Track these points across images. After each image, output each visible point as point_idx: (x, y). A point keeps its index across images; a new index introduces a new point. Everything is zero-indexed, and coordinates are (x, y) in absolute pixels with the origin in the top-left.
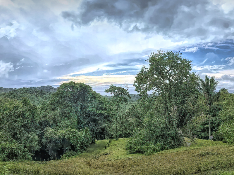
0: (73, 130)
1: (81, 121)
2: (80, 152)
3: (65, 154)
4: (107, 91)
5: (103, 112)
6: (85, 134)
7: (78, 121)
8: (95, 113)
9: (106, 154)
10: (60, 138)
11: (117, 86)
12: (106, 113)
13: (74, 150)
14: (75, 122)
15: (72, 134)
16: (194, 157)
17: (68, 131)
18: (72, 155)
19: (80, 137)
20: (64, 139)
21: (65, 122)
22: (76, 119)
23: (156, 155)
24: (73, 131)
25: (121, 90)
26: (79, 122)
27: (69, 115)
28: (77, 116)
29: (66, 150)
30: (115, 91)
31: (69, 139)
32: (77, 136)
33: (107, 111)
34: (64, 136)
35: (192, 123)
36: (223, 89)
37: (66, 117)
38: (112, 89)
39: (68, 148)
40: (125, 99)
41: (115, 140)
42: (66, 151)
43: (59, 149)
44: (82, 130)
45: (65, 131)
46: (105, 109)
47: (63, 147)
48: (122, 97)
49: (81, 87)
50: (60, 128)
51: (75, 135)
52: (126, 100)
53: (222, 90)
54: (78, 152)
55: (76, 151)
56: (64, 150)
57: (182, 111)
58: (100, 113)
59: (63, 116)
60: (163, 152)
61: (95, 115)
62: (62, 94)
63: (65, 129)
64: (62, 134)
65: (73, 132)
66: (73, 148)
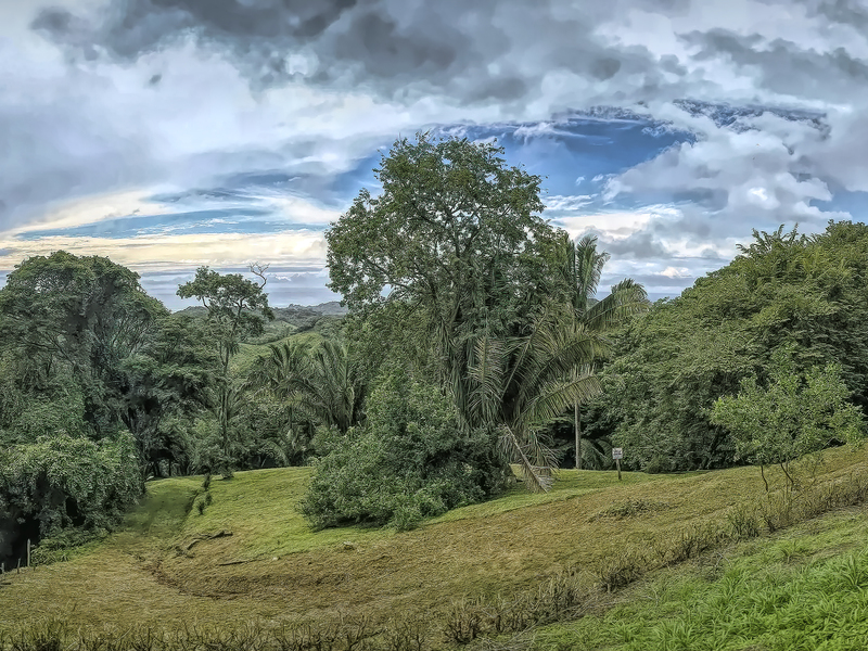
0: (76, 442)
1: (96, 407)
2: (103, 532)
3: (46, 541)
4: (185, 292)
5: (186, 371)
6: (122, 458)
7: (87, 407)
8: (154, 376)
9: (217, 536)
10: (25, 475)
11: (223, 274)
12: (196, 373)
13: (78, 522)
14: (75, 411)
15: (73, 460)
16: (591, 521)
17: (56, 447)
18: (74, 544)
19: (107, 471)
20: (42, 480)
21: (38, 411)
22: (80, 398)
23: (440, 526)
24: (78, 449)
25: (239, 287)
26: (90, 412)
27: (50, 383)
28: (84, 386)
29: (51, 522)
30: (215, 293)
31: (64, 480)
32: (94, 466)
33: (197, 369)
34: (45, 466)
35: (549, 404)
36: (628, 284)
37: (42, 390)
38: (205, 282)
39: (55, 516)
40: (256, 321)
41: (220, 477)
42: (49, 527)
43: (21, 521)
44: (106, 440)
45: (46, 446)
46: (191, 360)
47: (34, 512)
48: (245, 315)
49: (98, 273)
50: (20, 437)
51: (87, 464)
52: (257, 327)
53: (621, 287)
54: (97, 529)
55: (90, 526)
56: (42, 525)
57: (513, 360)
58: (175, 377)
59: (28, 387)
60: (457, 513)
61: (153, 384)
62: (28, 303)
63: (44, 440)
64: (35, 459)
65: (80, 450)
66: (76, 515)
